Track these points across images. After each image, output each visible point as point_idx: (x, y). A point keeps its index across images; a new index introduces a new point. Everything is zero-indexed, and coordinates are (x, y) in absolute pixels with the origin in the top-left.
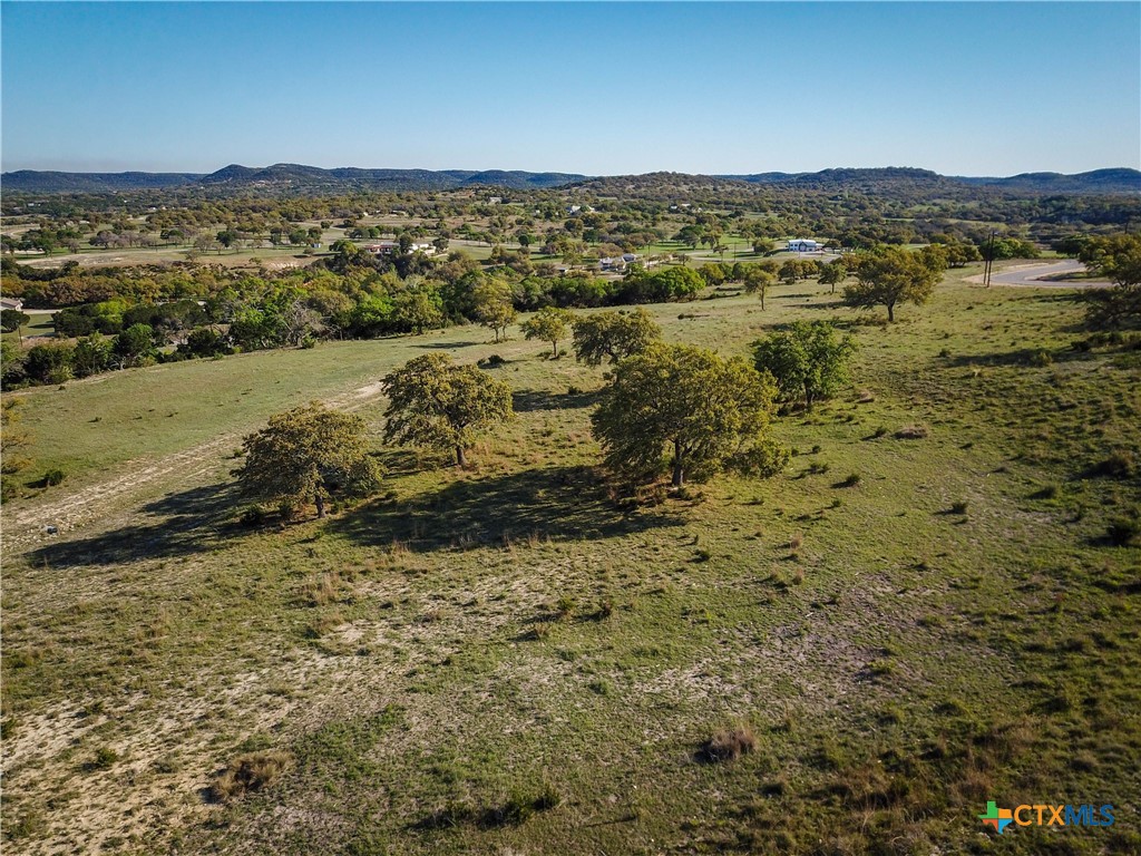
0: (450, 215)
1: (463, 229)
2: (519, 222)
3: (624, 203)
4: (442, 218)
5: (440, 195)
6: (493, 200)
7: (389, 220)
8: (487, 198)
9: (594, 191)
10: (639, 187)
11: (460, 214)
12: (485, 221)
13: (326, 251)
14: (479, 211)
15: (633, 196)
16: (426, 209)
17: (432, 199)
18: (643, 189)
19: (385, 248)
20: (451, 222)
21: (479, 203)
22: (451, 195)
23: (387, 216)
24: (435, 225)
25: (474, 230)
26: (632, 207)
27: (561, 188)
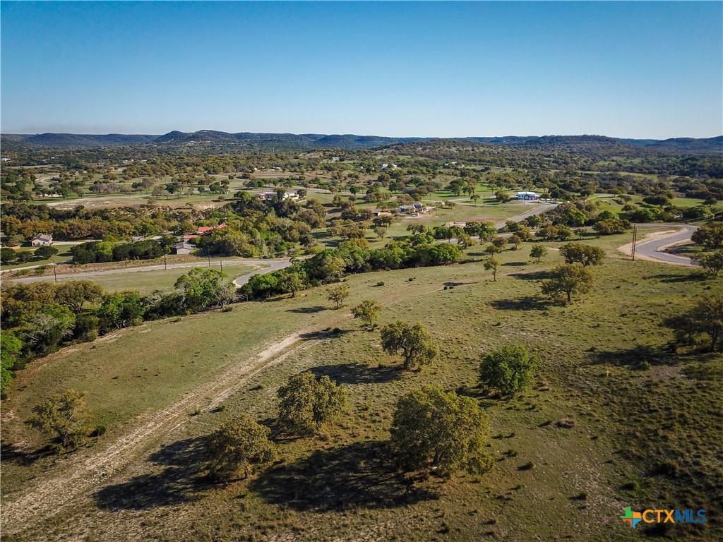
0: (307, 171)
1: (316, 181)
2: (350, 176)
3: (415, 162)
4: (302, 173)
5: (301, 155)
6: (334, 159)
7: (270, 174)
8: (330, 157)
9: (397, 152)
10: (424, 149)
11: (314, 169)
12: (329, 175)
13: (232, 197)
14: (326, 167)
15: (421, 156)
16: (292, 166)
17: (296, 158)
18: (428, 150)
19: (268, 196)
20: (309, 175)
21: (325, 161)
22: (308, 155)
23: (269, 170)
24: (298, 177)
25: (322, 181)
26: (420, 164)
27: (376, 149)
